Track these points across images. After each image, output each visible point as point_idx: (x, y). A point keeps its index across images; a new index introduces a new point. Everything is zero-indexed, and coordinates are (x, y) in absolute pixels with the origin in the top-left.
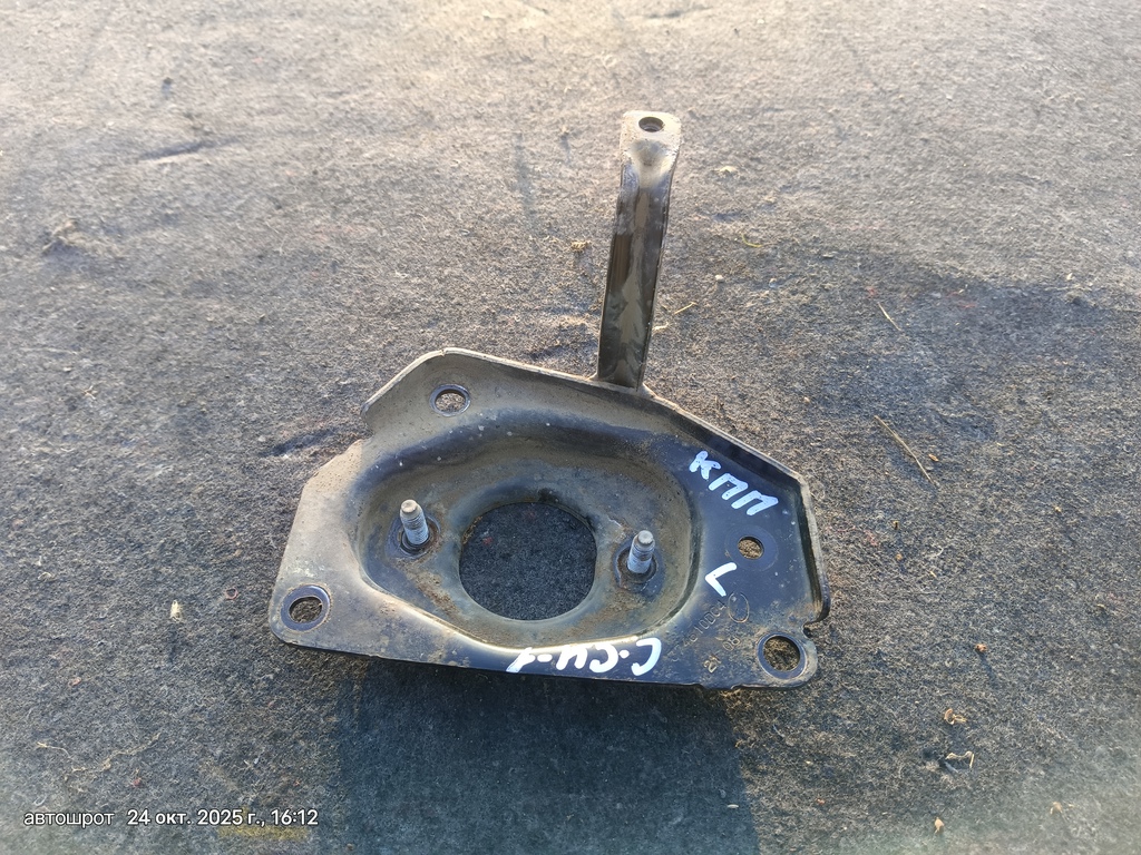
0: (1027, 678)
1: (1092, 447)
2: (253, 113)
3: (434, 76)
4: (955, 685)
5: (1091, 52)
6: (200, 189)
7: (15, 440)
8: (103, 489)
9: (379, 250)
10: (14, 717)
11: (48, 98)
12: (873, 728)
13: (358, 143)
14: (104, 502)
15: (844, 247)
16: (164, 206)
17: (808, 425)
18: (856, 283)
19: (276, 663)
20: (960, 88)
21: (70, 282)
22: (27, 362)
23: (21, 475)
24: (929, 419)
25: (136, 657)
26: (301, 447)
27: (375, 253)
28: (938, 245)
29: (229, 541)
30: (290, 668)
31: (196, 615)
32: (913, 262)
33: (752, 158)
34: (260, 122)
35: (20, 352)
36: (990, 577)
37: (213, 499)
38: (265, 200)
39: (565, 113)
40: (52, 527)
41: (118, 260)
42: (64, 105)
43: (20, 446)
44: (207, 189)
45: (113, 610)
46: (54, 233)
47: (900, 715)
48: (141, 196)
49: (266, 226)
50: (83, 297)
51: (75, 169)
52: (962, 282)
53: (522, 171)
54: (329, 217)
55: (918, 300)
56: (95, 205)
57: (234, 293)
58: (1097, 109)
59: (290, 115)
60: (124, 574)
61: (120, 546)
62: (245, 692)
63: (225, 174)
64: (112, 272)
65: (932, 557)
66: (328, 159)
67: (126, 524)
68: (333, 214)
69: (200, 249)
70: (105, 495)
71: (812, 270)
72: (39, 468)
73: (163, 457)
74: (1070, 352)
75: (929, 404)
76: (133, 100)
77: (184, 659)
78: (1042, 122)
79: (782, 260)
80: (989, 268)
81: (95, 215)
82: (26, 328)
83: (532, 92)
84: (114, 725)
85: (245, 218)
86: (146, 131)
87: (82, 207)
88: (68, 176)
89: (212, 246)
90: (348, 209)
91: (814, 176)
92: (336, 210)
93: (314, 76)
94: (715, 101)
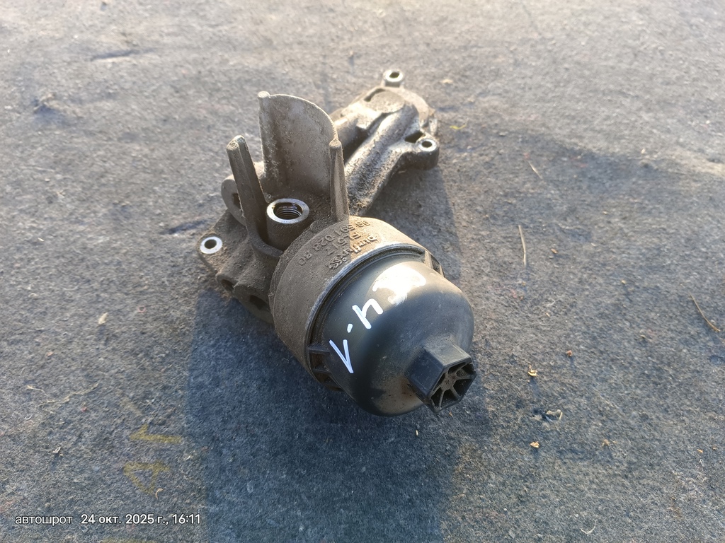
0: (597, 373)
1: (647, 249)
2: (164, 34)
3: (274, 18)
4: (555, 375)
5: (672, 21)
6: (129, 78)
7: (16, 219)
8: (67, 249)
9: (236, 120)
10: (14, 372)
11: (38, 19)
12: (506, 396)
13: (226, 56)
14: (68, 256)
15: (513, 129)
16: (108, 87)
17: (483, 230)
18: (518, 151)
19: (167, 349)
20: (591, 38)
21: (50, 130)
22: (23, 175)
23: (19, 239)
24: (554, 230)
25: (85, 342)
26: (185, 230)
27: (234, 122)
28: (568, 130)
29: (141, 280)
30: (175, 351)
31: (121, 321)
32: (552, 140)
33: (462, 76)
34: (167, 40)
35: (19, 169)
36: (581, 318)
37: (133, 257)
38: (169, 87)
39: (353, 43)
40: (37, 269)
41: (79, 118)
42: (48, 24)
43: (18, 222)
44: (134, 79)
45: (72, 316)
46: (41, 100)
47: (522, 389)
48: (94, 81)
49: (169, 103)
50: (57, 139)
51: (55, 63)
52: (580, 152)
53: (325, 77)
54: (207, 99)
55: (554, 162)
56: (66, 85)
57: (148, 140)
58: (671, 55)
59: (186, 37)
60: (79, 296)
61: (77, 281)
62: (148, 363)
63: (145, 70)
64: (75, 125)
65: (549, 305)
66: (208, 64)
67: (81, 269)
68: (209, 98)
69: (129, 114)
70: (69, 252)
71: (493, 142)
72: (30, 235)
73: (104, 232)
74: (639, 194)
75: (555, 221)
76: (90, 23)
77: (113, 344)
78: (638, 61)
79: (476, 136)
80: (597, 145)
81: (66, 91)
82: (24, 155)
83: (333, 30)
84: (72, 378)
85: (157, 97)
86: (98, 42)
87: (58, 86)
88: (50, 67)
89: (137, 113)
90: (219, 95)
91: (499, 88)
92: (211, 95)
93: (201, 14)
94: (443, 40)
